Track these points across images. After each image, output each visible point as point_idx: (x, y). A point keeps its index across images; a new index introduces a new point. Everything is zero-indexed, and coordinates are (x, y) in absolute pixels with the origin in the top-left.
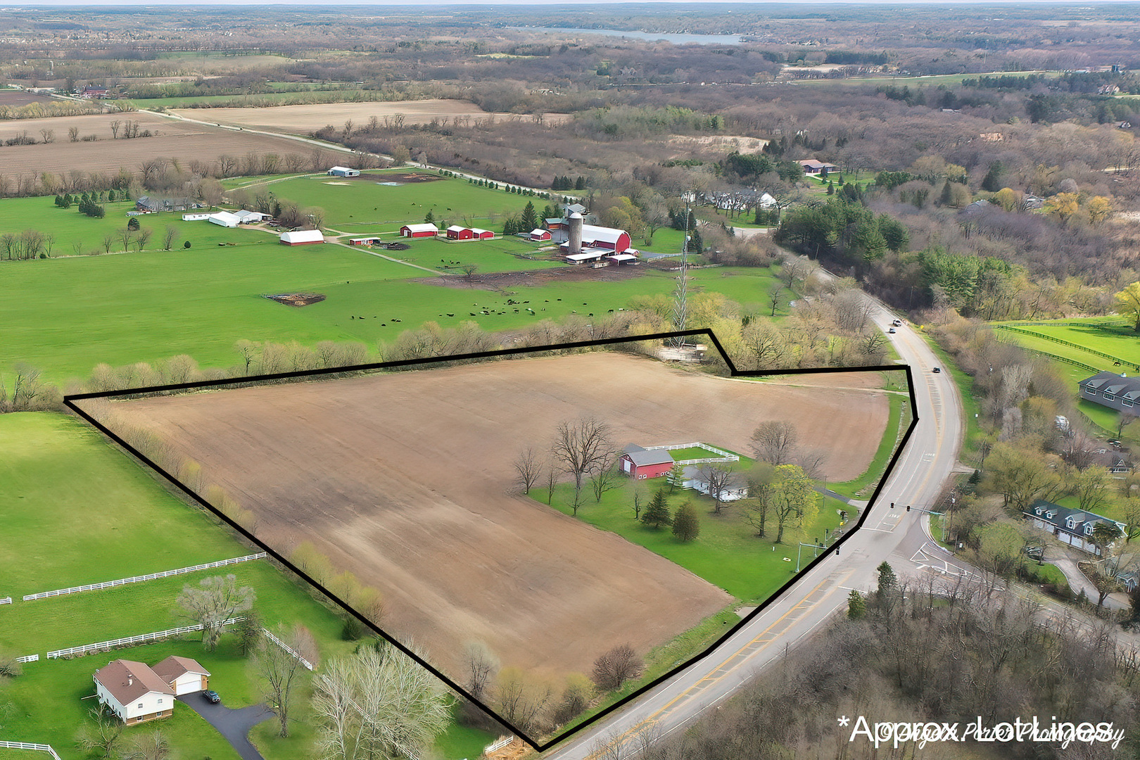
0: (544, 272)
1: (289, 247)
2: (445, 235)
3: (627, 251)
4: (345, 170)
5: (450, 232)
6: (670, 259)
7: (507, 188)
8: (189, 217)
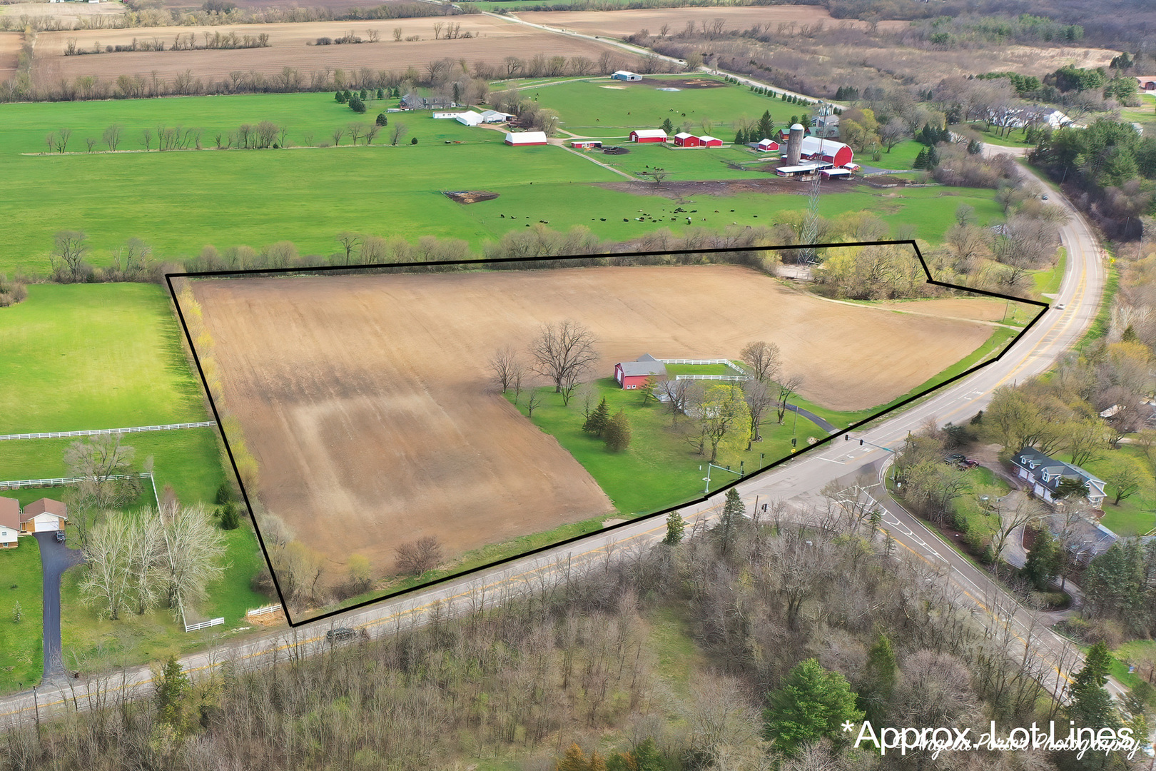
0: (743, 182)
1: (510, 147)
2: (673, 142)
3: (847, 165)
4: (628, 74)
5: (677, 139)
6: (891, 176)
7: (784, 96)
8: (438, 116)
